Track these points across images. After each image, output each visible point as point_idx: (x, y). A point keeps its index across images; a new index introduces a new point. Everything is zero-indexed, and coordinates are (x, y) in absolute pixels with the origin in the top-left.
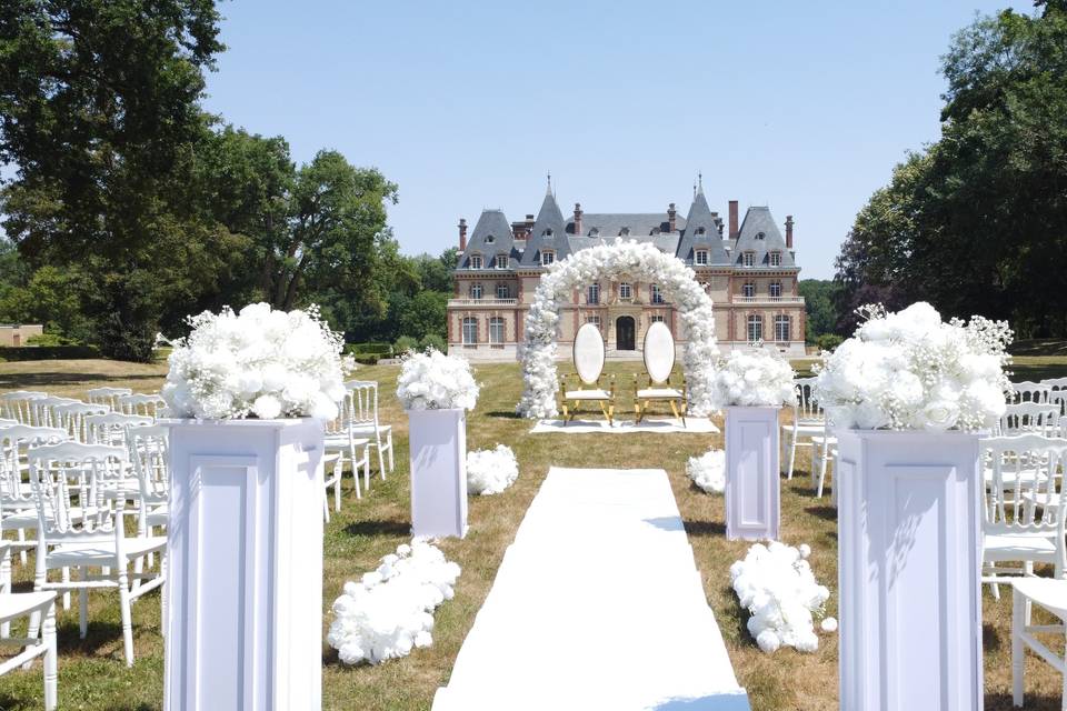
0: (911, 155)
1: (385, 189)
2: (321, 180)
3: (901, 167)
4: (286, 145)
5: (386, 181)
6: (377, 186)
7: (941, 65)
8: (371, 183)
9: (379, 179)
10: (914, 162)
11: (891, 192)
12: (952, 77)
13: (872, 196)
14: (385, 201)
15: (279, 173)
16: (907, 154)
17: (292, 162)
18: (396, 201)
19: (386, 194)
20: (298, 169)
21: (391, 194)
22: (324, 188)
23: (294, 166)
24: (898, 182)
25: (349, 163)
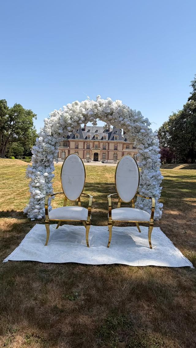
0: (174, 113)
1: (33, 115)
2: (15, 111)
3: (171, 116)
4: (6, 102)
5: (34, 113)
6: (31, 114)
7: (191, 84)
8: (29, 113)
9: (32, 112)
10: (175, 115)
11: (169, 122)
12: (194, 87)
13: (163, 123)
14: (33, 119)
15: (4, 109)
16: (173, 113)
17: (8, 106)
18: (36, 119)
19: (33, 116)
20: (9, 108)
21: (35, 117)
22: (16, 114)
23: (8, 107)
24: (170, 120)
25: (23, 108)
